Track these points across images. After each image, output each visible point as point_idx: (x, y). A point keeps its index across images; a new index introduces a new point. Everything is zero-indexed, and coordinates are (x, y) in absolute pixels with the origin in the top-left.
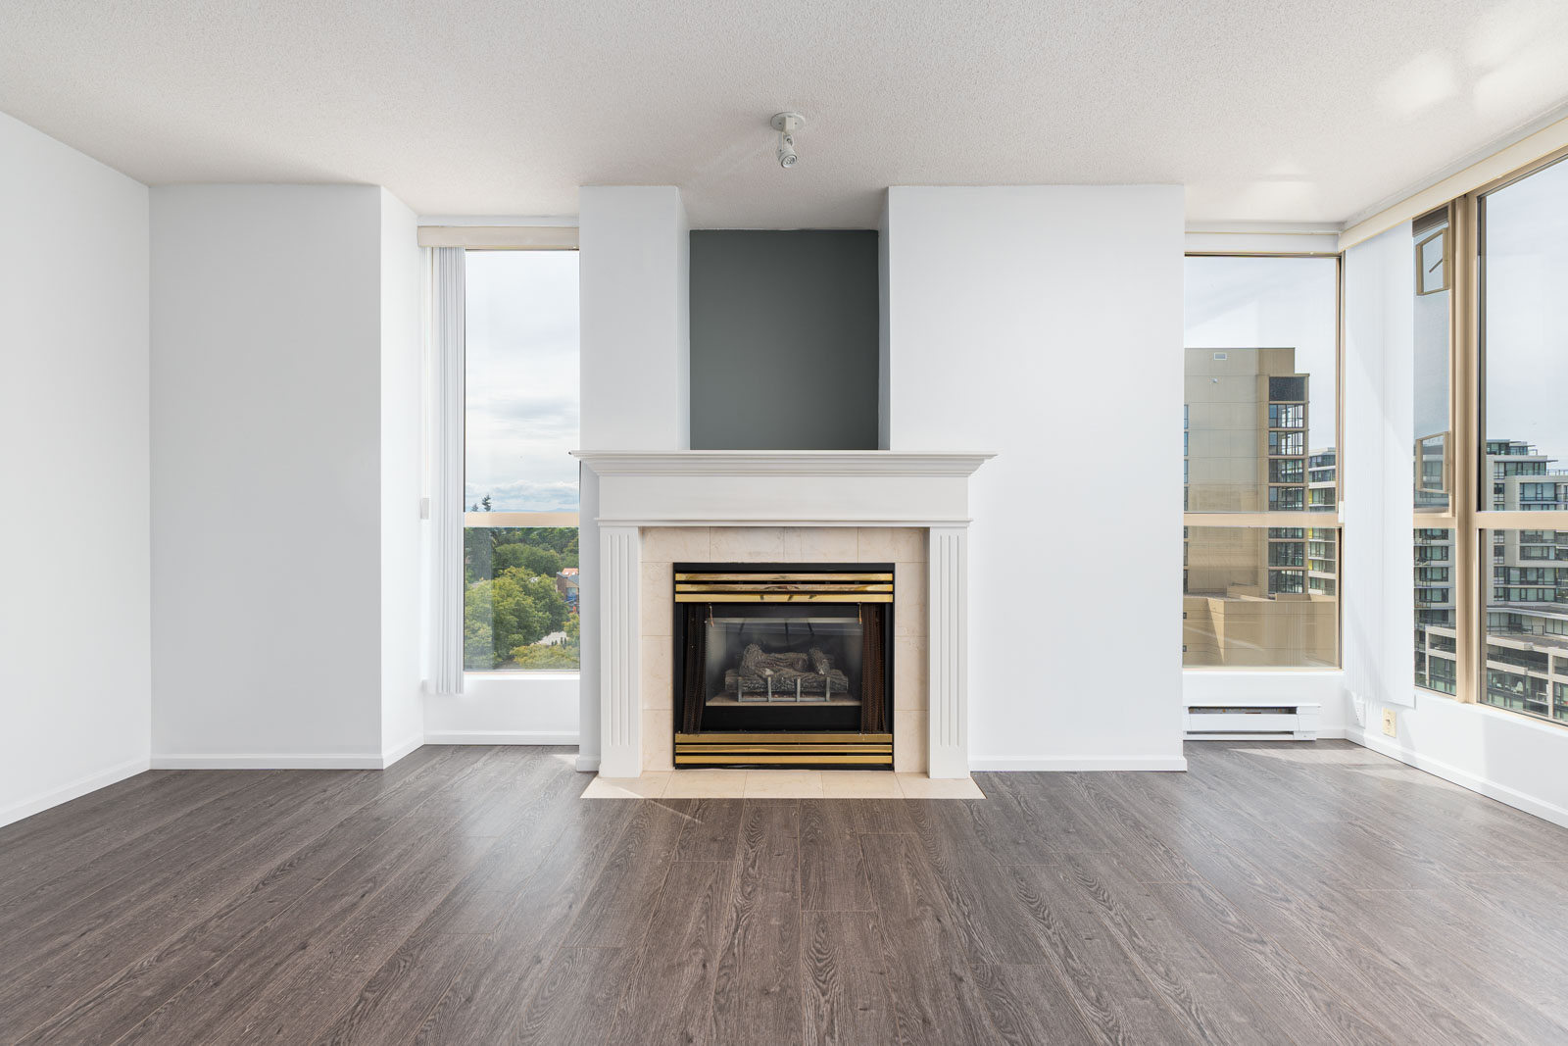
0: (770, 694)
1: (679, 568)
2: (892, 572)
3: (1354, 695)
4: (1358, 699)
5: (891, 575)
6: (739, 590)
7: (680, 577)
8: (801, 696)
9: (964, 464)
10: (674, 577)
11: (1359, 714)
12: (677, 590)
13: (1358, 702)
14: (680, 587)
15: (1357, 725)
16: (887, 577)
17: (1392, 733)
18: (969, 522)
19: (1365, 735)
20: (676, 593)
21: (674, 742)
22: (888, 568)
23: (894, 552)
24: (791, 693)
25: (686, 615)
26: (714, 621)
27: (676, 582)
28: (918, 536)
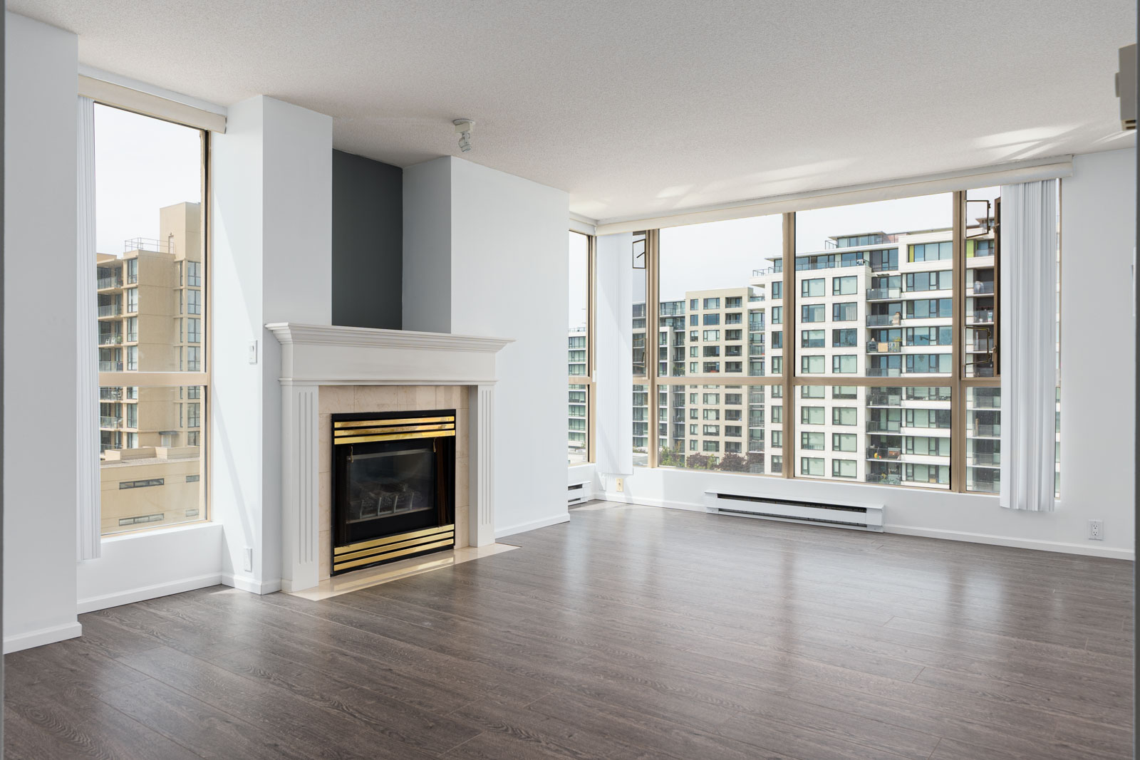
0: (379, 510)
1: (335, 418)
2: (455, 415)
3: (600, 474)
4: (602, 475)
5: (453, 417)
6: (373, 433)
7: (337, 425)
8: (397, 509)
9: (493, 345)
10: (333, 425)
11: (603, 484)
12: (336, 435)
13: (602, 478)
14: (337, 433)
15: (602, 490)
16: (452, 419)
17: (621, 490)
18: (495, 381)
19: (606, 494)
20: (333, 437)
21: (333, 555)
22: (452, 413)
23: (455, 402)
24: (390, 508)
25: (339, 455)
26: (353, 458)
27: (333, 429)
28: (470, 391)
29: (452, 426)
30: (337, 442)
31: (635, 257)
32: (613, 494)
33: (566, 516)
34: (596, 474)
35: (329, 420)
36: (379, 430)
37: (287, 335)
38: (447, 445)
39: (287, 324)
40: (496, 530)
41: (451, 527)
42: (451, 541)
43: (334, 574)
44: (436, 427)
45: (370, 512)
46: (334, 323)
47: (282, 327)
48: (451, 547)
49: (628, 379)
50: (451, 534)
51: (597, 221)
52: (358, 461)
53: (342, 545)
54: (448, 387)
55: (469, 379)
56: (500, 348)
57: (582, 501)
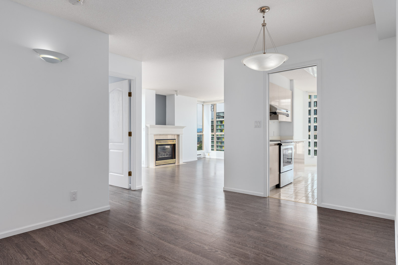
7: (156, 141)
9: (182, 127)
13: (205, 153)
16: (175, 140)
17: (209, 156)
18: (183, 134)
19: (206, 156)
20: (156, 143)
21: (156, 162)
22: (175, 139)
23: (176, 138)
24: (164, 156)
25: (157, 146)
26: (159, 147)
27: (156, 142)
28: (178, 136)
29: (175, 142)
30: (156, 144)
31: (212, 109)
32: (207, 156)
33: (197, 160)
34: (204, 152)
35: (155, 140)
36: (163, 142)
37: (149, 127)
38: (174, 145)
39: (149, 125)
40: (183, 161)
41: (175, 159)
42: (175, 162)
43: (156, 165)
44: (172, 142)
45: (161, 156)
46: (156, 124)
47: (148, 125)
48: (175, 163)
49: (210, 133)
50: (175, 161)
51: (204, 102)
52: (160, 147)
53: (157, 161)
54: (174, 135)
55: (178, 133)
56: (184, 128)
57: (201, 158)
